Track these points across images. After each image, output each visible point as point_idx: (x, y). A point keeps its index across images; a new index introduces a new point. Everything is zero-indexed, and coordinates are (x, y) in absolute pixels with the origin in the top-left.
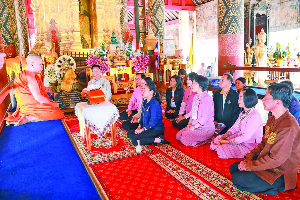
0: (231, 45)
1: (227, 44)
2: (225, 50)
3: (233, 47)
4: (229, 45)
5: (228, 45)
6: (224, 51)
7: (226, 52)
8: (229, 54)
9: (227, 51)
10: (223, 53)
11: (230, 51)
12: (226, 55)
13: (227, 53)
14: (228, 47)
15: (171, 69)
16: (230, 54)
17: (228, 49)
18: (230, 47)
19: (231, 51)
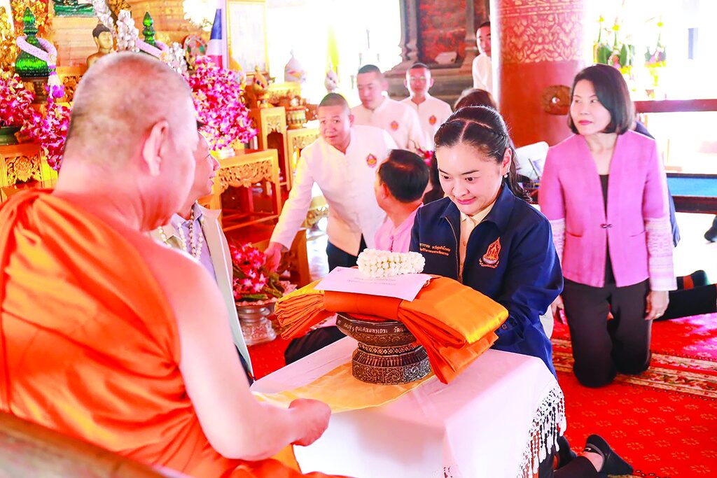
0: (565, 21)
1: (548, 15)
2: (540, 40)
3: (570, 25)
4: (554, 19)
5: (550, 18)
6: (537, 43)
7: (546, 47)
8: (556, 55)
9: (550, 42)
10: (532, 52)
11: (559, 41)
12: (545, 57)
13: (548, 51)
14: (550, 28)
15: (282, 129)
16: (560, 55)
17: (553, 34)
18: (560, 24)
19: (562, 42)
